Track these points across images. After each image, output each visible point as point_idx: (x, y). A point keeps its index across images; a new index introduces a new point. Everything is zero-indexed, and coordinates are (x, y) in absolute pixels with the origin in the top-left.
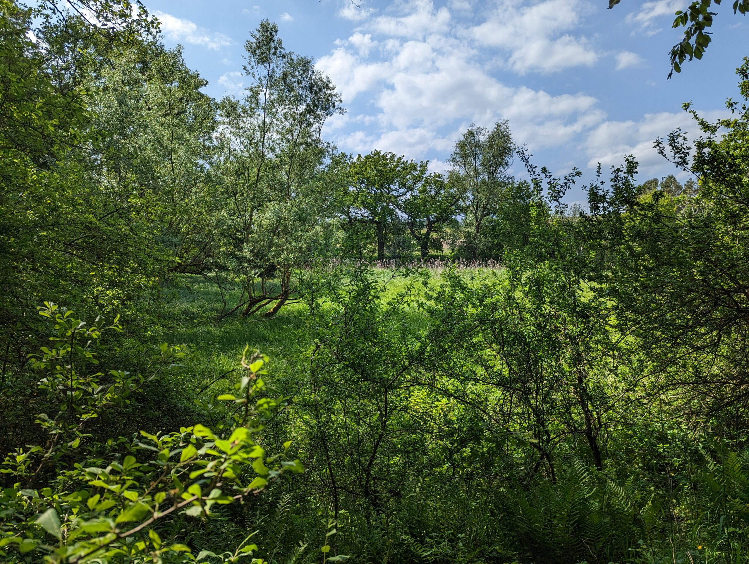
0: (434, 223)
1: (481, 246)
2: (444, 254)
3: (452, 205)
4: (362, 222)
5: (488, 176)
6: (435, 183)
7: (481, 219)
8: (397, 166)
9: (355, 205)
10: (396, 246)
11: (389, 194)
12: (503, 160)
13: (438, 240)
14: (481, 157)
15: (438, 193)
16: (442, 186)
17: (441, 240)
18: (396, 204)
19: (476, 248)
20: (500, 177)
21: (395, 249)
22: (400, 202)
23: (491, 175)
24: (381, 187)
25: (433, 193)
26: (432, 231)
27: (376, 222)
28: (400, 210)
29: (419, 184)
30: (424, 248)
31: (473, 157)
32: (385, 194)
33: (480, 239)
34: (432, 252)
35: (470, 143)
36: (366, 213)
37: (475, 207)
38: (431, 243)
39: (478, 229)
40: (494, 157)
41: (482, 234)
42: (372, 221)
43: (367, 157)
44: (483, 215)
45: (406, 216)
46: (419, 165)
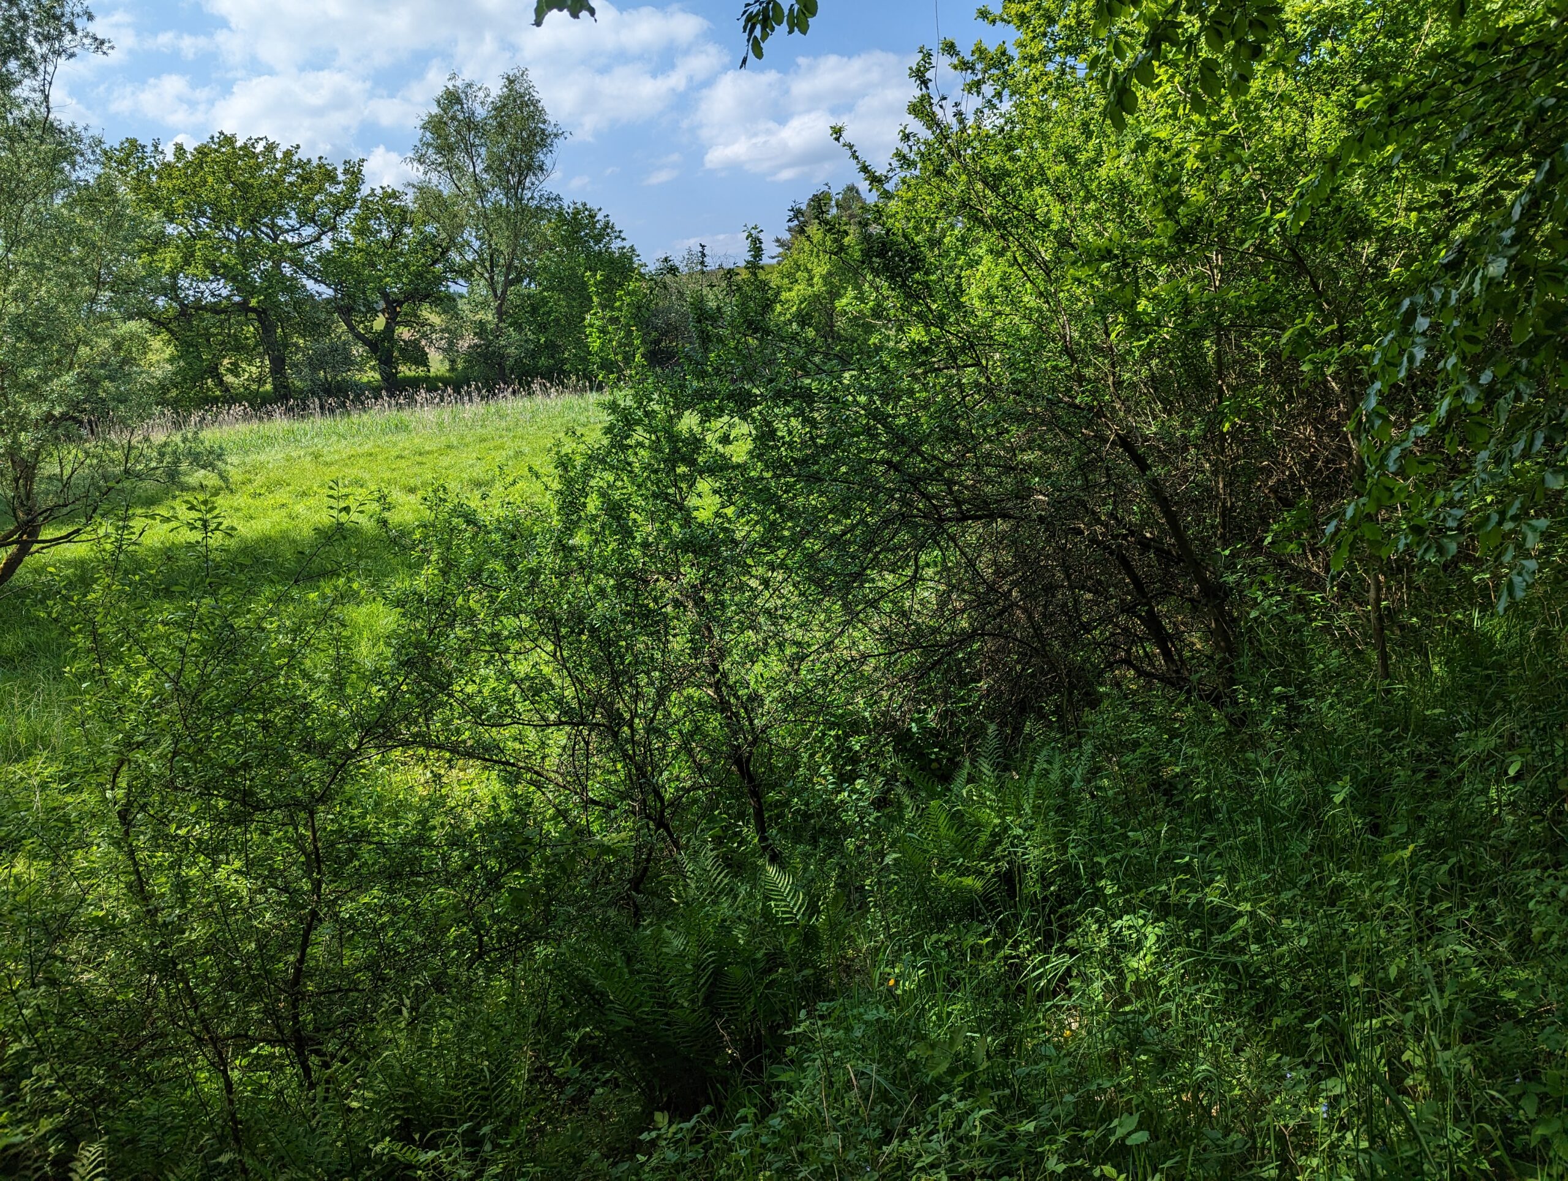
0: (400, 304)
1: (512, 350)
2: (432, 374)
3: (435, 262)
4: (217, 313)
5: (506, 194)
6: (388, 213)
7: (504, 292)
8: (285, 172)
9: (190, 271)
10: (316, 363)
11: (275, 240)
12: (532, 158)
13: (415, 344)
14: (483, 151)
15: (397, 235)
16: (404, 218)
17: (423, 342)
18: (298, 264)
19: (502, 357)
20: (532, 198)
21: (314, 369)
22: (308, 258)
23: (514, 192)
24: (252, 222)
25: (385, 235)
26: (398, 324)
27: (253, 310)
28: (309, 277)
29: (350, 214)
30: (386, 362)
31: (467, 153)
32: (266, 240)
33: (509, 336)
34: (406, 370)
35: (453, 118)
36: (223, 288)
37: (487, 264)
38: (402, 351)
39: (500, 313)
40: (512, 151)
41: (510, 325)
42: (244, 307)
43: (202, 151)
44: (509, 283)
45: (327, 292)
46: (340, 170)
